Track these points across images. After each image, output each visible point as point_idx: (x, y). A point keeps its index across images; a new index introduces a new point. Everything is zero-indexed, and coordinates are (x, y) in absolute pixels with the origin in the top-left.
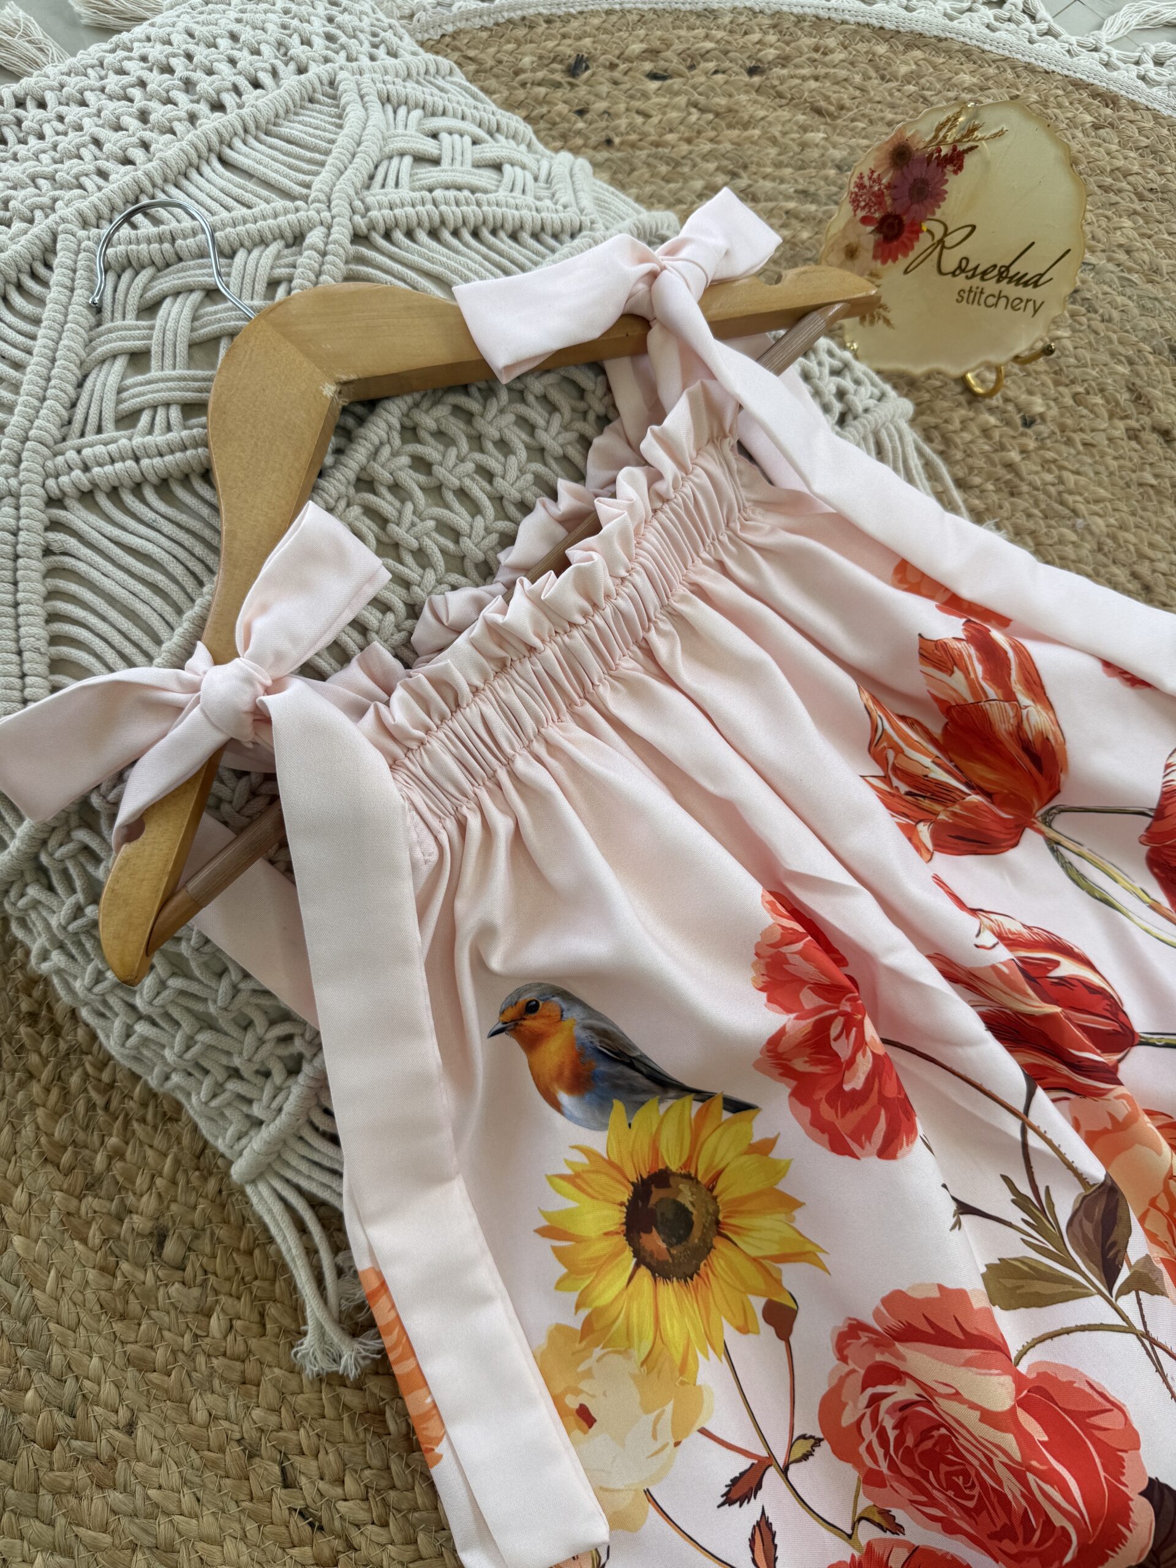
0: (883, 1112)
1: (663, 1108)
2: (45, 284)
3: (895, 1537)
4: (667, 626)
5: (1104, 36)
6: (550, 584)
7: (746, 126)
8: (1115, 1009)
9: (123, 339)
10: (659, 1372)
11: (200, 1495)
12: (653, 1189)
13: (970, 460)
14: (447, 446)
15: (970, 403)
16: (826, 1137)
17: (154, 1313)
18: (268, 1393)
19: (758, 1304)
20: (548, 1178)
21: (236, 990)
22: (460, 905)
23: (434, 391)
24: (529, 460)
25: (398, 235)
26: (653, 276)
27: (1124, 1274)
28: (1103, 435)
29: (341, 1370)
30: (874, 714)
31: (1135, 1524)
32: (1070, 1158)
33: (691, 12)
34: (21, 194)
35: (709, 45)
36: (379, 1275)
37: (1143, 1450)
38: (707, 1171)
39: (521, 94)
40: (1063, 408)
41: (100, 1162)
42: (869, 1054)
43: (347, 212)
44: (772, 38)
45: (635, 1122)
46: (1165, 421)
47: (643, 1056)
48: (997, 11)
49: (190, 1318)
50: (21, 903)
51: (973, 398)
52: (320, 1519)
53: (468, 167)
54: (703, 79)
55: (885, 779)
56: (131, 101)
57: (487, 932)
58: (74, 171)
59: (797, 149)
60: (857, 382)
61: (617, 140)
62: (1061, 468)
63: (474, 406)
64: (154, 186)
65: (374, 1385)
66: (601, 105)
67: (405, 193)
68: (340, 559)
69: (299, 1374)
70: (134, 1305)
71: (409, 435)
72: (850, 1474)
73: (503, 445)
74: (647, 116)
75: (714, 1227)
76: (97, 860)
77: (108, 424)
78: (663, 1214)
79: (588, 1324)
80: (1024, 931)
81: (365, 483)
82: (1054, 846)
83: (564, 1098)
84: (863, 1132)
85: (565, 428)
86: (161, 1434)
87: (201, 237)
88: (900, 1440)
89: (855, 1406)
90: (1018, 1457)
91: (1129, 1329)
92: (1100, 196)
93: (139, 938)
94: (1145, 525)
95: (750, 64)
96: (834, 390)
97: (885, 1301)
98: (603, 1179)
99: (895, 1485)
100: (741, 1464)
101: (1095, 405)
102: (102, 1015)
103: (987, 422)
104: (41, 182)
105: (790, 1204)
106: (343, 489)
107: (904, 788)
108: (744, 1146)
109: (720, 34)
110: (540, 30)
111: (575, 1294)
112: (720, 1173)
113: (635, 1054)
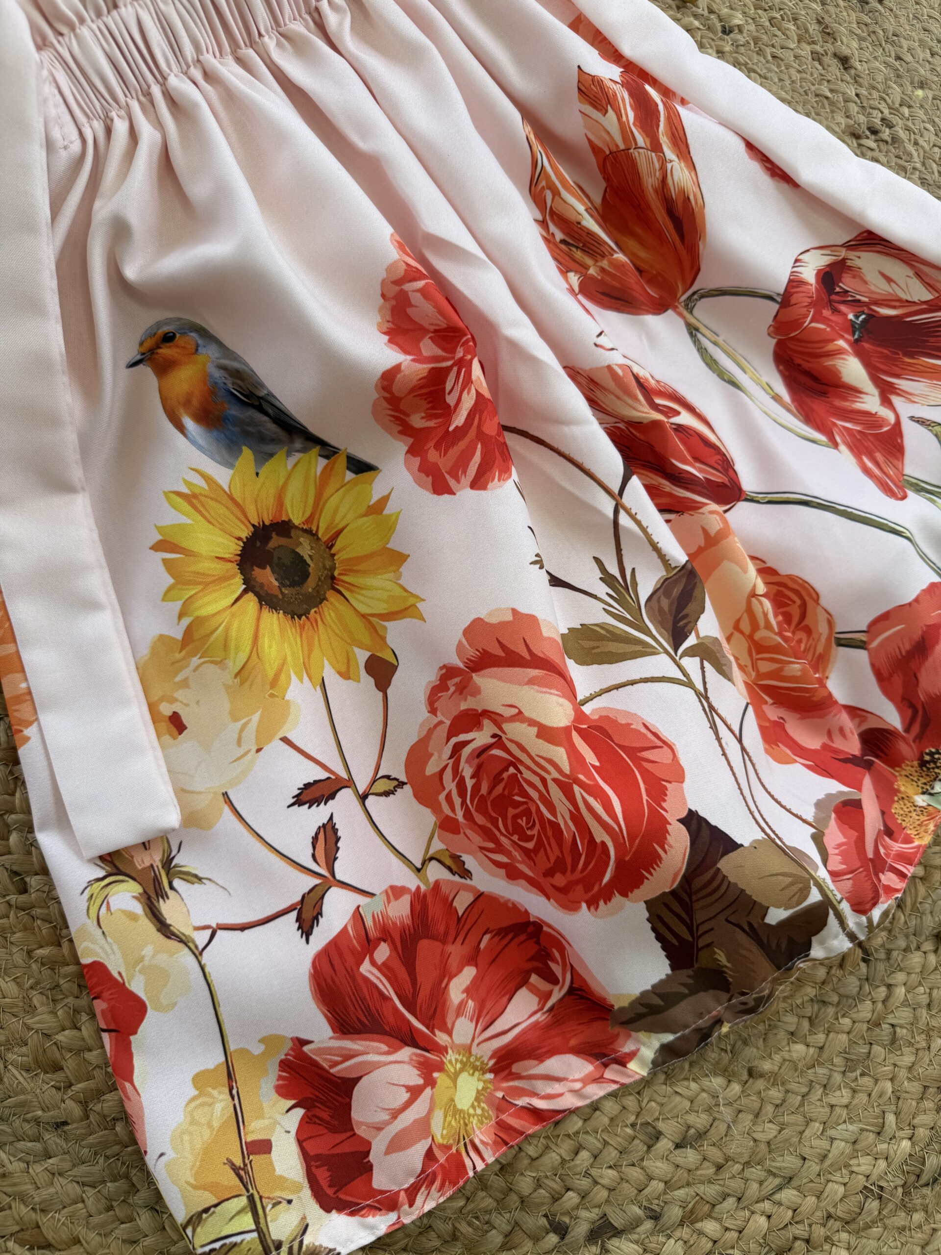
0: (479, 446)
1: (291, 461)
3: (463, 881)
4: (340, 2)
8: (726, 464)
10: (251, 685)
12: (274, 535)
16: (430, 479)
19: (362, 656)
20: (166, 494)
22: (98, 204)
27: (691, 641)
28: (792, 53)
30: (535, 148)
31: (671, 846)
32: (655, 538)
37: (686, 785)
38: (327, 529)
40: (759, 25)
42: (473, 392)
46: (846, 51)
47: (270, 394)
55: (543, 223)
72: (429, 818)
75: (329, 581)
78: (279, 558)
79: (189, 632)
80: (653, 382)
82: (693, 331)
83: (189, 423)
84: (460, 466)
88: (476, 788)
89: (440, 757)
90: (567, 769)
91: (690, 684)
97: (467, 632)
98: (222, 510)
99: (469, 832)
100: (318, 774)
101: (788, 29)
103: (691, 23)
105: (398, 559)
107: (559, 236)
108: (363, 509)
111: (179, 603)
112: (339, 533)
113: (262, 393)
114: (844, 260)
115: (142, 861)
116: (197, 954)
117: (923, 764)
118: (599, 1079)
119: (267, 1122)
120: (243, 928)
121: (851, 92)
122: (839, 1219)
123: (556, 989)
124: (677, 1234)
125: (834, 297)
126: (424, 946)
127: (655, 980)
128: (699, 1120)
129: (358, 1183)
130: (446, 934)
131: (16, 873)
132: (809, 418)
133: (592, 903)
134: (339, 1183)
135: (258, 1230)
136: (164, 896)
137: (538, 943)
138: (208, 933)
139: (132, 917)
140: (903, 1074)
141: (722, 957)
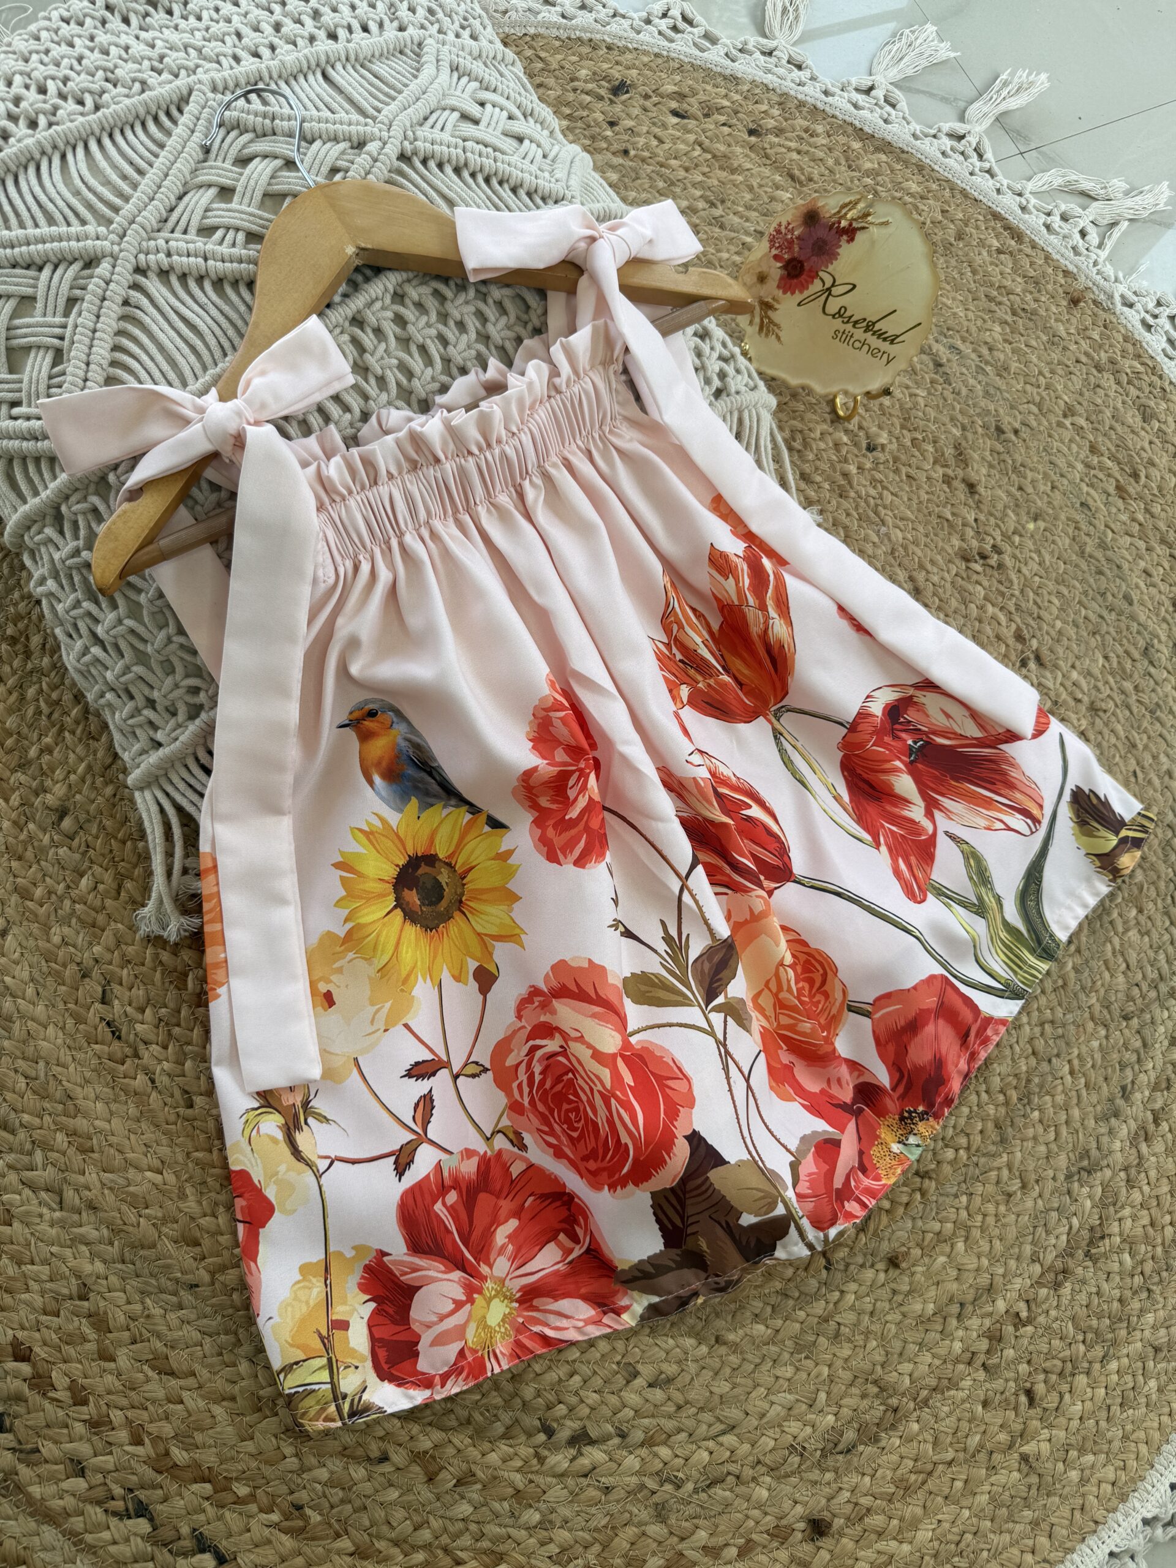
0: (585, 836)
1: (445, 812)
2: (175, 122)
3: (520, 1152)
4: (538, 481)
5: (1030, 186)
6: (460, 417)
7: (733, 171)
8: (785, 853)
9: (219, 175)
10: (388, 980)
11: (41, 990)
12: (423, 864)
13: (818, 463)
14: (421, 314)
15: (832, 422)
16: (546, 848)
17: (43, 863)
18: (108, 937)
19: (472, 965)
20: (351, 828)
21: (169, 640)
22: (340, 621)
23: (425, 275)
24: (477, 341)
25: (432, 164)
26: (593, 239)
27: (720, 1000)
28: (925, 475)
29: (165, 934)
30: (669, 593)
31: (675, 1155)
32: (707, 916)
33: (720, 74)
34: (174, 55)
35: (726, 103)
36: (214, 860)
37: (694, 1111)
38: (463, 864)
39: (571, 96)
40: (901, 445)
41: (33, 752)
42: (588, 795)
43: (401, 137)
44: (776, 112)
45: (423, 816)
46: (974, 477)
47: (440, 767)
48: (955, 143)
49: (67, 872)
50: (37, 538)
51: (836, 419)
52: (120, 1031)
53: (498, 133)
54: (712, 127)
55: (668, 646)
56: (272, 13)
57: (353, 644)
58: (217, 50)
59: (767, 200)
60: (738, 371)
61: (632, 153)
62: (884, 488)
63: (448, 293)
64: (271, 78)
65: (186, 955)
66: (630, 123)
67: (446, 136)
68: (323, 358)
69: (135, 932)
70: (29, 854)
71: (398, 299)
72: (502, 1100)
73: (461, 326)
74: (661, 141)
75: (458, 904)
76: (100, 519)
77: (193, 230)
78: (424, 883)
79: (350, 933)
80: (734, 779)
81: (357, 321)
82: (777, 734)
83: (377, 779)
84: (568, 847)
85: (509, 327)
86: (24, 943)
87: (293, 122)
88: (542, 1082)
89: (519, 1053)
90: (608, 1086)
91: (712, 1033)
92: (984, 303)
93: (117, 565)
94: (933, 546)
95: (752, 126)
96: (717, 370)
97: (553, 968)
98: (389, 843)
99: (531, 1116)
100: (426, 1056)
101: (926, 451)
102: (71, 636)
104: (191, 50)
105: (512, 898)
106: (341, 320)
107: (679, 656)
108: (493, 854)
109: (737, 97)
110: (601, 53)
111: (347, 911)
112: (471, 868)
113: (434, 765)
114: (911, 697)
115: (288, 1100)
116: (318, 1176)
117: (902, 1119)
118: (598, 1322)
119: (347, 1308)
120: (354, 1162)
121: (971, 518)
122: (766, 1465)
123: (577, 1247)
124: (638, 1452)
125: (897, 726)
126: (482, 1196)
127: (651, 1253)
128: (671, 1369)
129: (406, 1365)
130: (501, 1191)
131: (187, 1092)
132: (861, 819)
133: (612, 1187)
134: (393, 1362)
135: (332, 1383)
136: (300, 1129)
137: (569, 1209)
138: (328, 1161)
139: (274, 1140)
140: (839, 1363)
141: (703, 1245)
